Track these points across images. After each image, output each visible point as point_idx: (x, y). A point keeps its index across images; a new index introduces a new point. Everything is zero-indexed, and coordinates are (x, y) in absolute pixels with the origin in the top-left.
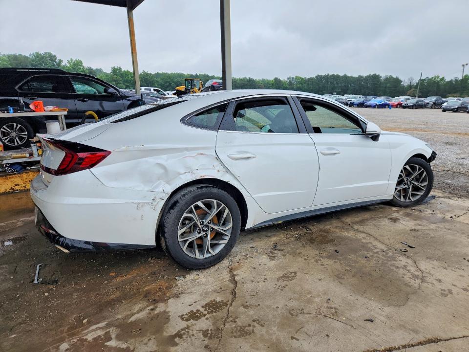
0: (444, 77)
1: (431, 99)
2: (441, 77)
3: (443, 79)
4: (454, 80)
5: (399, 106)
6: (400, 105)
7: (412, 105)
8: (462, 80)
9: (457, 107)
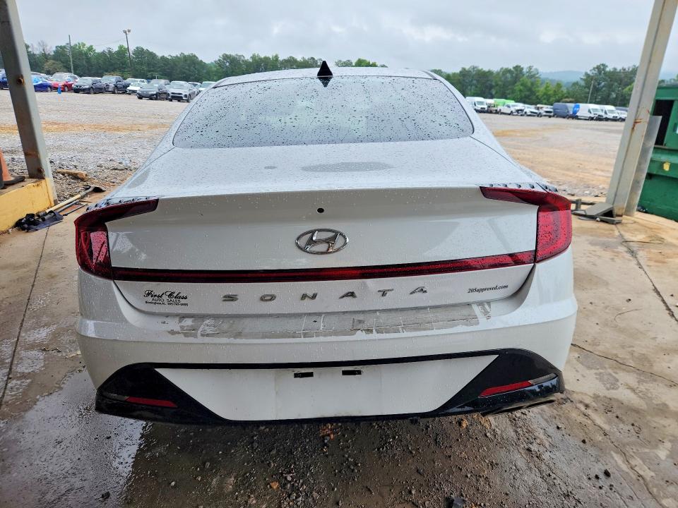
0: (92, 46)
1: (110, 80)
2: (88, 45)
3: (91, 48)
4: (107, 51)
5: (66, 89)
6: (68, 88)
7: (87, 87)
8: (118, 53)
9: (155, 93)
